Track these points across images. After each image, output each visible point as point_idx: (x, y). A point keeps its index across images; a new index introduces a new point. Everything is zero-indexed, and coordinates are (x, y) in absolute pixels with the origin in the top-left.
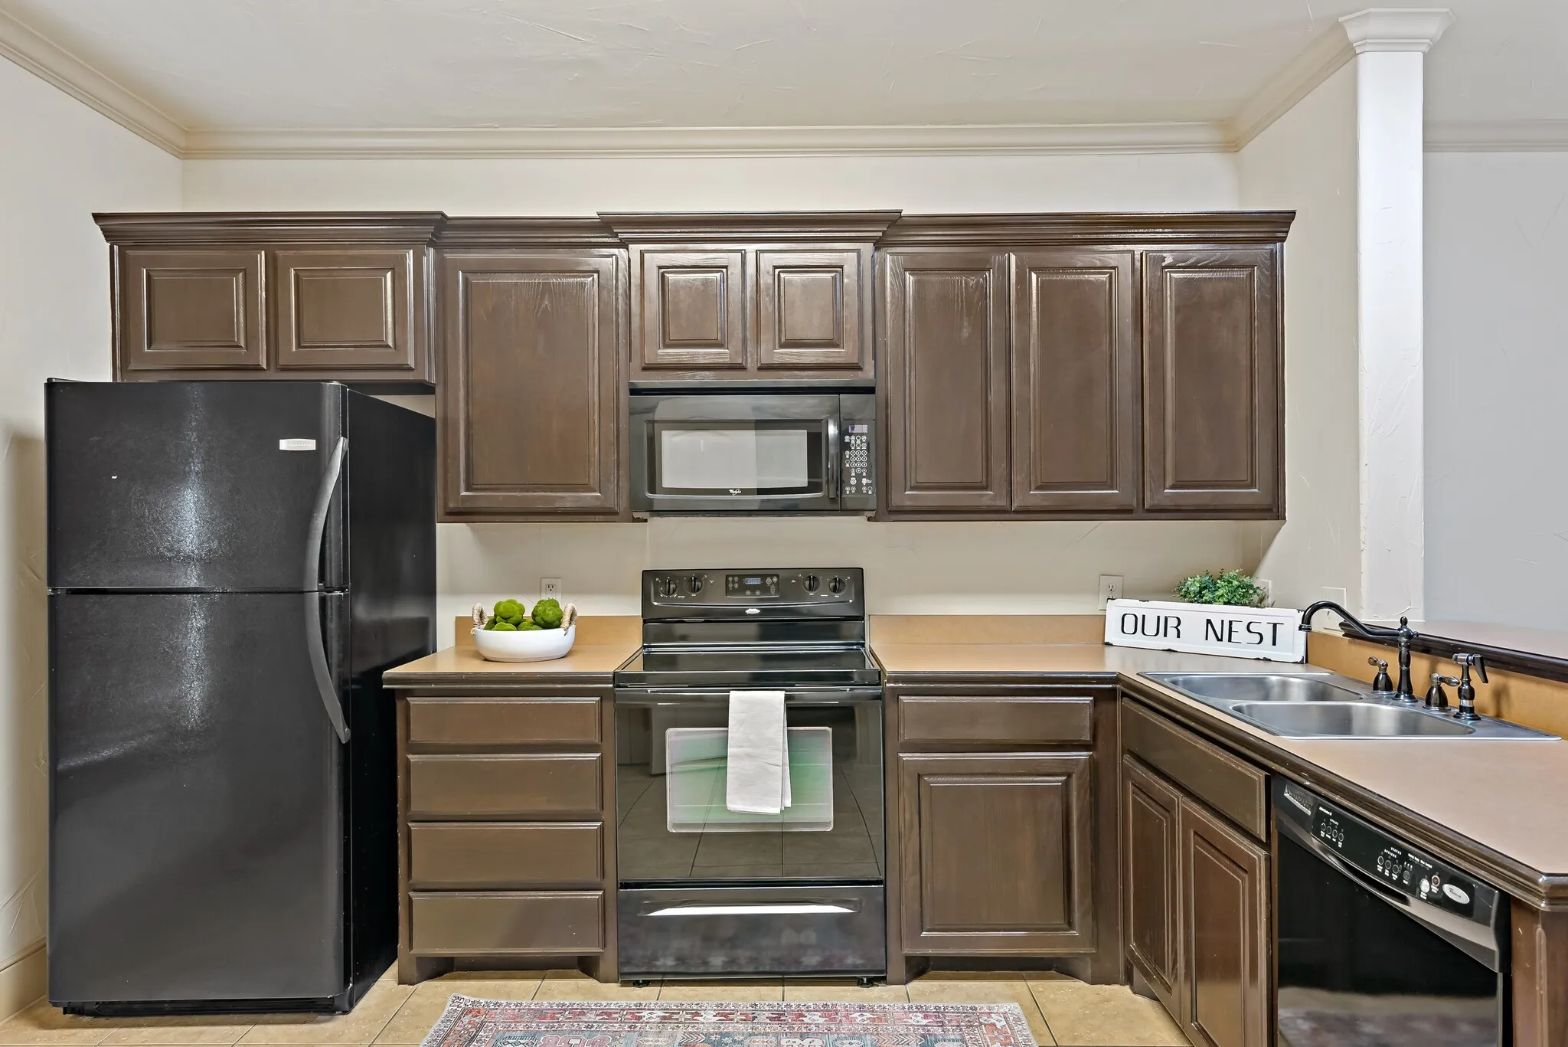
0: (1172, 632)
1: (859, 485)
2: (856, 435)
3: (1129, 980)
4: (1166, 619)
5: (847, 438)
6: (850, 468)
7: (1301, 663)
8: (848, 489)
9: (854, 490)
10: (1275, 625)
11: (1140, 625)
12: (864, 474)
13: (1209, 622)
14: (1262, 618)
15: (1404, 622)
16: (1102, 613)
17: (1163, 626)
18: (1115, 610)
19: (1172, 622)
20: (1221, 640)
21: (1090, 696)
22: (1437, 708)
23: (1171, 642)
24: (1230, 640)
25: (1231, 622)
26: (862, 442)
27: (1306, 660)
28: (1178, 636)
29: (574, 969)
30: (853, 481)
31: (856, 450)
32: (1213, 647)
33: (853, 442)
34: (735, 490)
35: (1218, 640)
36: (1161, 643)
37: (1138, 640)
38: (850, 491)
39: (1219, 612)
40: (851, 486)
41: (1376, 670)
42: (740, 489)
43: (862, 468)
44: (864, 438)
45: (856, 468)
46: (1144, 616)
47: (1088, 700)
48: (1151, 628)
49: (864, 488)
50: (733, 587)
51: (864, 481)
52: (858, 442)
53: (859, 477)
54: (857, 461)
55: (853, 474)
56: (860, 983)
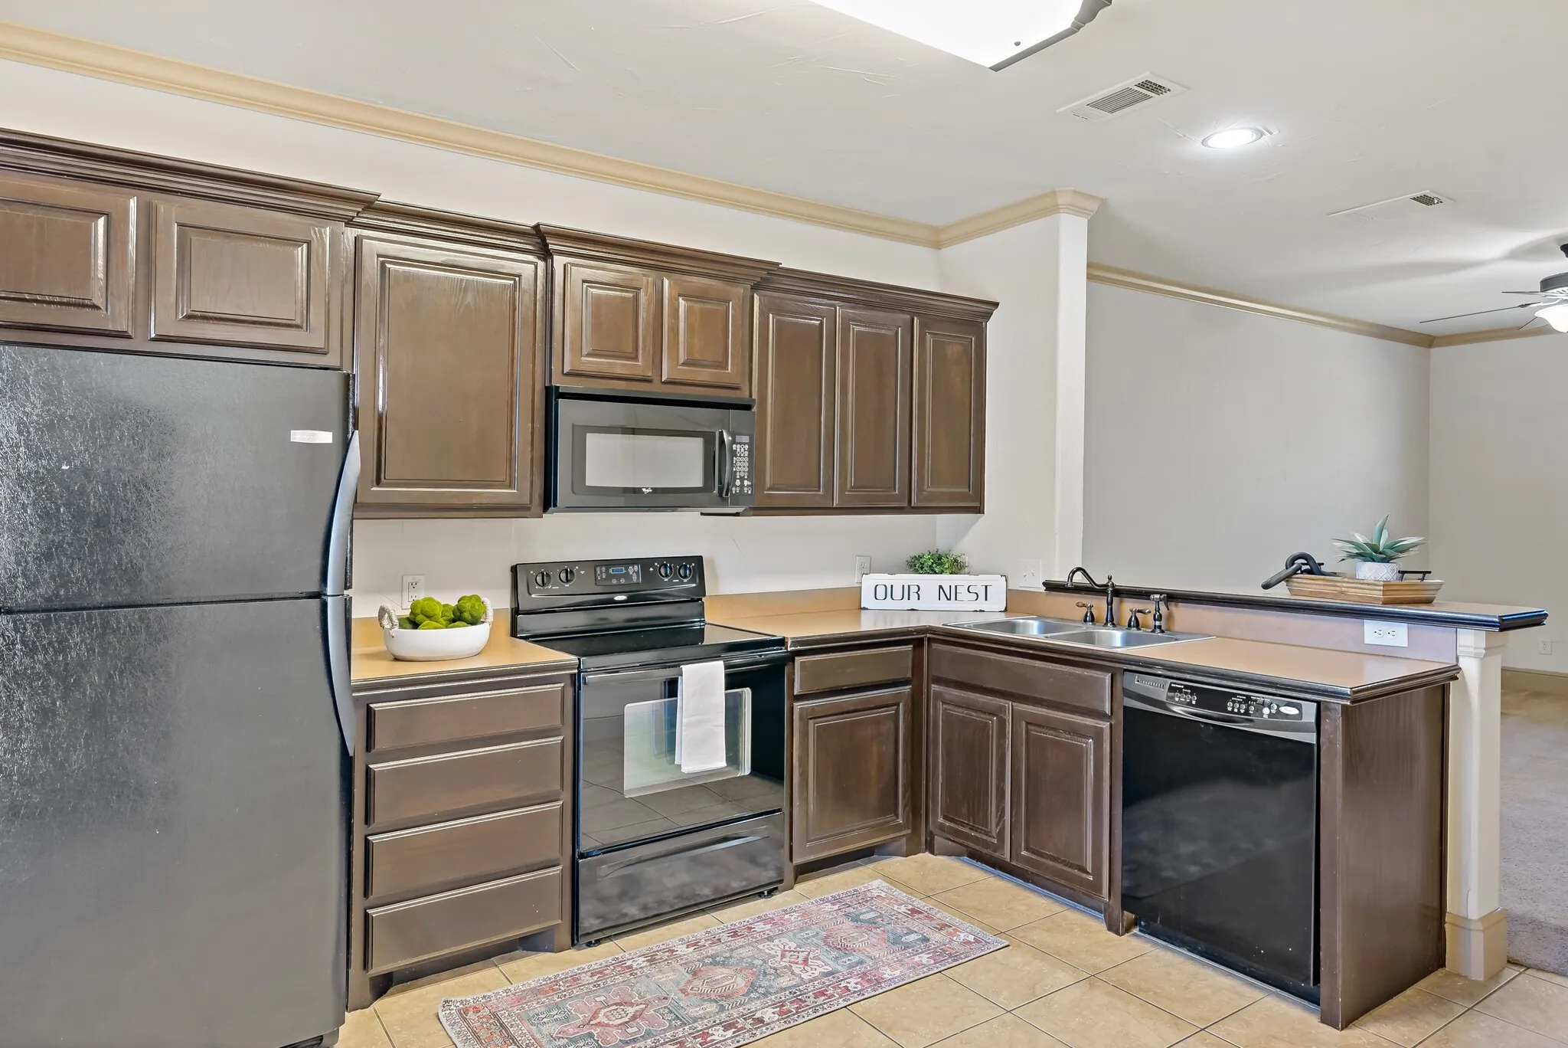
0: (914, 596)
1: (742, 486)
2: (740, 444)
3: (930, 848)
4: (909, 586)
5: (734, 446)
6: (736, 472)
7: (1004, 611)
8: (734, 489)
9: (738, 489)
10: (986, 587)
11: (889, 592)
12: (746, 477)
13: (941, 587)
14: (978, 582)
15: (1110, 578)
16: (859, 585)
17: (906, 593)
18: (869, 582)
19: (914, 589)
20: (950, 599)
21: (910, 644)
22: (1135, 629)
23: (913, 603)
24: (956, 599)
25: (956, 587)
26: (745, 451)
27: (1006, 610)
28: (919, 599)
29: (517, 949)
30: (738, 483)
31: (740, 456)
32: (944, 605)
33: (738, 450)
34: (647, 488)
35: (948, 599)
36: (906, 604)
37: (889, 604)
38: (736, 491)
39: (947, 580)
40: (736, 487)
41: (1084, 610)
42: (652, 488)
43: (744, 472)
44: (747, 447)
45: (740, 472)
46: (892, 586)
47: (910, 647)
48: (897, 594)
49: (746, 489)
50: (601, 577)
51: (746, 483)
52: (742, 450)
53: (742, 479)
54: (742, 465)
55: (738, 477)
56: (760, 895)
